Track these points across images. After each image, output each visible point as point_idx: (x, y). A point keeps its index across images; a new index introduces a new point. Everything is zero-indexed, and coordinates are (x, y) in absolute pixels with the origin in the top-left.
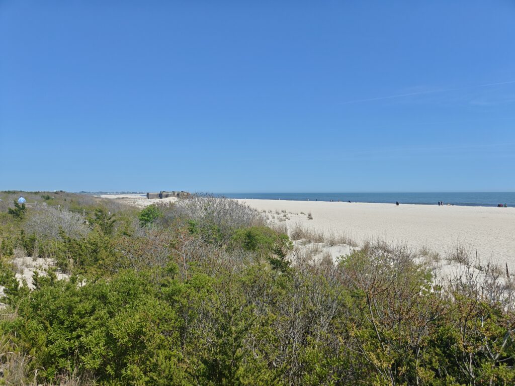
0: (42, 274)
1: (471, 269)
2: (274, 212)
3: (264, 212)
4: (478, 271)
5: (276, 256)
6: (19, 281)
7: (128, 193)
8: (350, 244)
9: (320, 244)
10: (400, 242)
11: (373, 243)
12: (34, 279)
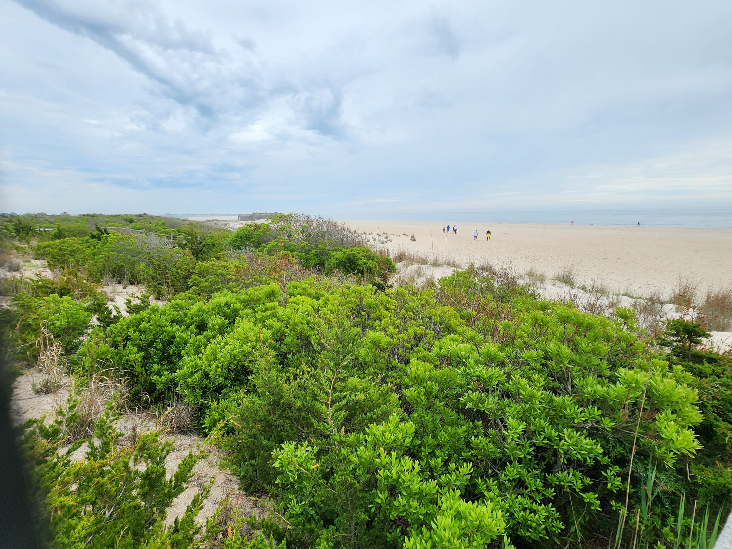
0: (136, 302)
1: (575, 291)
2: (375, 234)
3: (365, 233)
4: (582, 291)
5: (378, 280)
6: (111, 310)
7: (218, 215)
8: (454, 266)
9: (424, 266)
10: (505, 263)
11: (478, 265)
12: (128, 307)
